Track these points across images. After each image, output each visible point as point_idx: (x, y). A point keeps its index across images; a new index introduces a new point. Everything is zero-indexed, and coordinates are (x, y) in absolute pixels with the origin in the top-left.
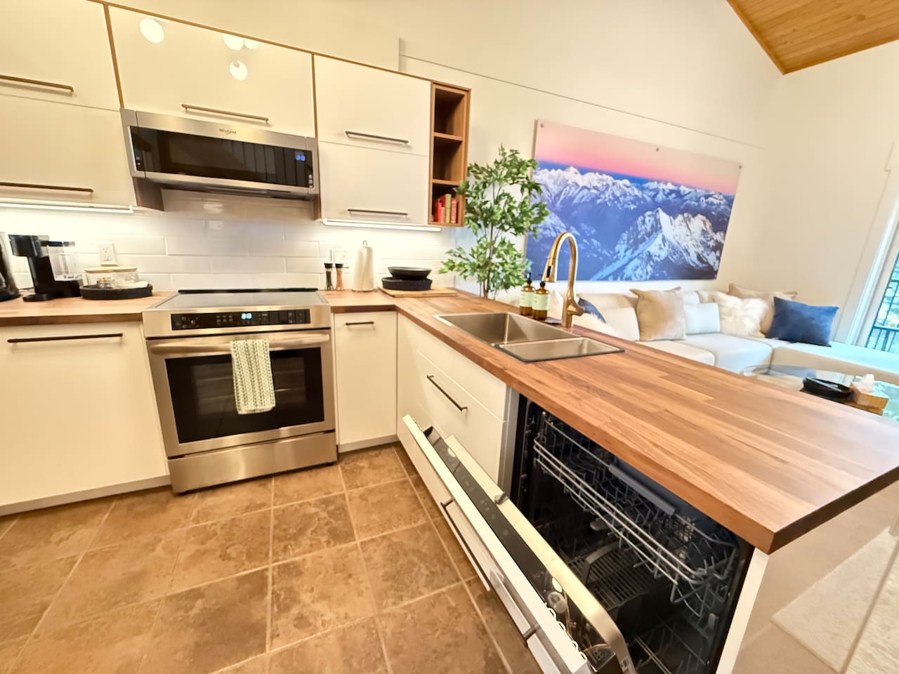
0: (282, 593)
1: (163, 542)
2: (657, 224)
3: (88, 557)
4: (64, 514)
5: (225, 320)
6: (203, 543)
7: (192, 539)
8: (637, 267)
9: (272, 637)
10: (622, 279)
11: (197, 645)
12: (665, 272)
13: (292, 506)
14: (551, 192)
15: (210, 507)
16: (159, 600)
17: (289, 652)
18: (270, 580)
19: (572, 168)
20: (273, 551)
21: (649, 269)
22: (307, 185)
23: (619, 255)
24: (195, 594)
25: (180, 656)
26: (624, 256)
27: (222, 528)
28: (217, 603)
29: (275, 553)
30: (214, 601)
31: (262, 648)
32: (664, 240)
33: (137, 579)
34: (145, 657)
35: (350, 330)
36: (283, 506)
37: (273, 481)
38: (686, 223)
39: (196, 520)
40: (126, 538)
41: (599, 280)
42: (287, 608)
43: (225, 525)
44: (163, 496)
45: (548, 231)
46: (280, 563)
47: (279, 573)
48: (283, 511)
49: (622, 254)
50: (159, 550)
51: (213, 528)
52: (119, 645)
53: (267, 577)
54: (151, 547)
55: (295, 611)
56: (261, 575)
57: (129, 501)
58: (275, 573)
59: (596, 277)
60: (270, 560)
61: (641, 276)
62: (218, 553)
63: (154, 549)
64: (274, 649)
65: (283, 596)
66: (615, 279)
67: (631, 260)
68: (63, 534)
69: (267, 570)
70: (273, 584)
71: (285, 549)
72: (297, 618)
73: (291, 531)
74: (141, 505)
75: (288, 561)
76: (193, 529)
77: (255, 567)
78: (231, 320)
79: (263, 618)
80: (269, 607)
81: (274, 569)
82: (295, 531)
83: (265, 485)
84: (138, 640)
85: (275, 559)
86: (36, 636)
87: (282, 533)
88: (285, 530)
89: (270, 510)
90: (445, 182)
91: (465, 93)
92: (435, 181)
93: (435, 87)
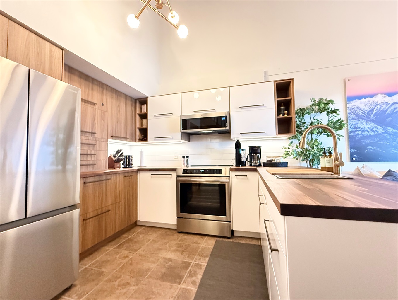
0: (193, 271)
1: (169, 243)
3: (153, 241)
4: (153, 229)
5: (196, 172)
6: (178, 248)
7: (176, 245)
9: (184, 282)
11: (165, 273)
13: (209, 247)
14: (364, 110)
15: (185, 239)
16: (161, 257)
17: (186, 290)
18: (191, 266)
19: (379, 94)
20: (196, 258)
22: (225, 127)
24: (170, 260)
25: (160, 274)
27: (185, 246)
28: (174, 265)
29: (196, 259)
30: (174, 264)
31: (179, 284)
33: (159, 249)
34: (153, 269)
35: (237, 178)
36: (205, 246)
37: (206, 237)
39: (179, 241)
40: (161, 239)
42: (192, 277)
43: (186, 245)
44: (174, 232)
45: (367, 132)
46: (196, 262)
47: (194, 265)
48: (205, 248)
50: (167, 245)
51: (183, 245)
52: (149, 264)
53: (190, 265)
54: (166, 243)
55: (194, 278)
56: (189, 263)
57: (166, 230)
58: (193, 265)
60: (194, 260)
62: (181, 252)
63: (166, 244)
64: (183, 286)
65: (192, 272)
68: (151, 233)
69: (191, 262)
70: (191, 267)
71: (200, 259)
72: (193, 281)
73: (204, 255)
74: (169, 232)
75: (199, 263)
76: (178, 243)
77: (189, 260)
78: (198, 172)
79: (184, 276)
80: (187, 274)
81: (194, 263)
82: (205, 255)
83: (203, 238)
84: (153, 265)
85: (195, 260)
86: (137, 253)
87: (201, 254)
88: (202, 254)
89: (200, 246)
90: (284, 117)
91: (291, 80)
92: (279, 117)
93: (276, 82)
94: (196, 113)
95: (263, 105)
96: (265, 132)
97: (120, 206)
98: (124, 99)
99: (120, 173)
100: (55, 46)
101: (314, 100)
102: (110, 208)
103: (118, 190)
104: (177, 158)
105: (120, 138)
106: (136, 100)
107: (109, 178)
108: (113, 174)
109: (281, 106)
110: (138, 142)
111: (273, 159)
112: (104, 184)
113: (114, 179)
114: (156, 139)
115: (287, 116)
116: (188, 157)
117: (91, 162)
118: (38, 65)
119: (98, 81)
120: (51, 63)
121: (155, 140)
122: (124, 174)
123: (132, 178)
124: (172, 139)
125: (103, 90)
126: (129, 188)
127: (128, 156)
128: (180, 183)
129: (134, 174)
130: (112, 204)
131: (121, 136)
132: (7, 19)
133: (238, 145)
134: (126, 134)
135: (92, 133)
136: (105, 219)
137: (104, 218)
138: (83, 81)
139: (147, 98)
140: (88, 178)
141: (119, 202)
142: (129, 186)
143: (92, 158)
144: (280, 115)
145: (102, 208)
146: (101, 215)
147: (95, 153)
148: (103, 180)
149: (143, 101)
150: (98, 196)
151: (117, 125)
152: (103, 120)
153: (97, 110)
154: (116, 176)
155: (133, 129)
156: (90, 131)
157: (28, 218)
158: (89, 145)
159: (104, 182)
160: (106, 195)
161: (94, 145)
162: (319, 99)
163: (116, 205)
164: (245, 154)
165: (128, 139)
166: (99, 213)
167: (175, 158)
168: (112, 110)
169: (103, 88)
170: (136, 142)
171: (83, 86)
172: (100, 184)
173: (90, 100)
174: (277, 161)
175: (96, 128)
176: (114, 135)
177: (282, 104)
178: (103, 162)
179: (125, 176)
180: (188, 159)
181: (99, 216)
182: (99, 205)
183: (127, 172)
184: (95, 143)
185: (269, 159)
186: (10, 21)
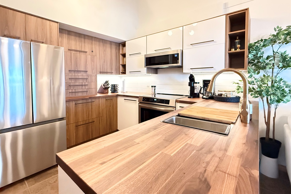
5: (151, 100)
22: (177, 63)
90: (236, 51)
91: (246, 11)
92: (230, 52)
93: (228, 15)
94: (157, 51)
95: (213, 41)
96: (213, 67)
97: (103, 119)
98: (109, 45)
99: (102, 98)
100: (52, 22)
101: (279, 29)
102: (95, 120)
103: (101, 108)
104: (149, 87)
105: (106, 73)
106: (119, 44)
107: (94, 101)
108: (97, 98)
109: (236, 39)
110: (121, 74)
111: (223, 93)
112: (90, 105)
113: (98, 102)
114: (131, 72)
115: (239, 50)
116: (156, 86)
117: (85, 90)
118: (43, 36)
119: (88, 36)
120: (51, 33)
121: (130, 74)
122: (106, 98)
123: (112, 101)
124: (141, 72)
125: (92, 41)
126: (110, 107)
127: (114, 85)
128: (141, 108)
129: (115, 98)
130: (96, 118)
131: (107, 71)
132: (25, 14)
133: (192, 78)
134: (112, 69)
135: (85, 71)
136: (92, 127)
137: (90, 126)
138: (77, 38)
139: (125, 42)
140: (79, 101)
141: (102, 117)
142: (110, 106)
143: (85, 88)
144: (232, 49)
145: (89, 120)
146: (88, 124)
147: (88, 84)
148: (89, 102)
149: (124, 44)
150: (85, 112)
151: (104, 63)
152: (93, 62)
153: (88, 56)
154: (100, 99)
155: (118, 65)
156: (84, 70)
157: (35, 123)
158: (83, 79)
159: (90, 103)
160: (92, 112)
161: (87, 79)
162: (287, 27)
163: (99, 118)
164: (198, 86)
165: (113, 73)
166: (87, 123)
167: (147, 87)
168: (100, 54)
169: (92, 40)
170: (120, 74)
171: (78, 42)
172: (87, 105)
173: (83, 50)
174: (226, 96)
175: (88, 68)
176: (102, 71)
177: (238, 37)
178: (94, 89)
179: (106, 100)
180: (155, 88)
181: (87, 124)
182: (86, 117)
183: (108, 97)
184: (88, 78)
185: (220, 93)
186: (26, 15)
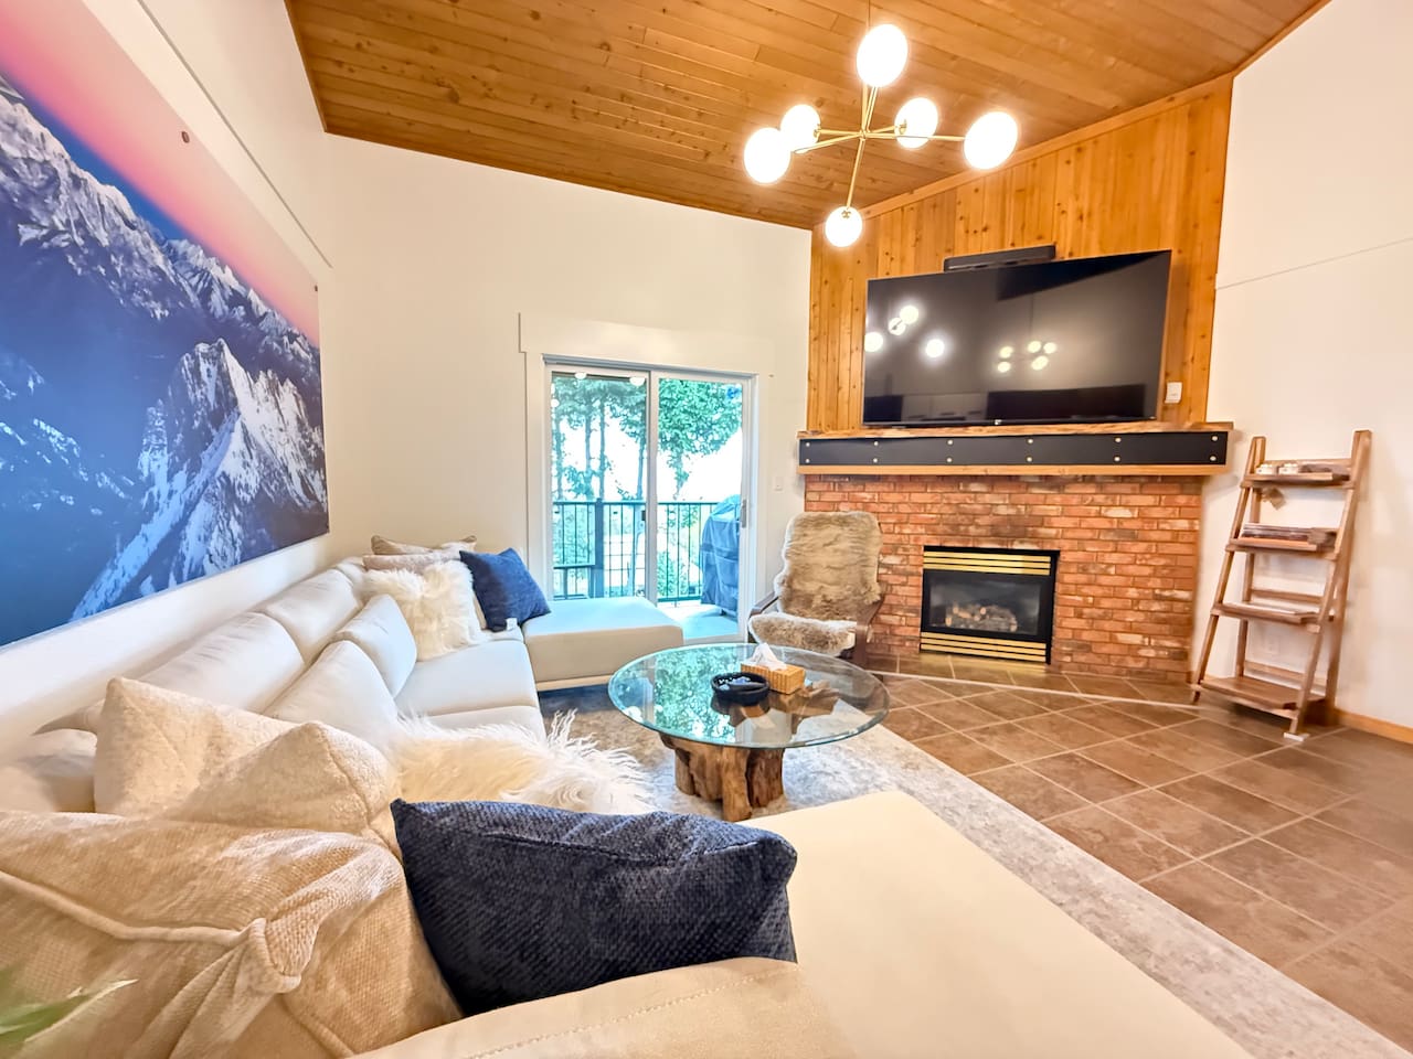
2: (227, 391)
8: (209, 528)
10: (179, 581)
12: (264, 531)
21: (236, 528)
23: (155, 490)
26: (171, 494)
32: (247, 438)
38: (274, 395)
41: (106, 606)
49: (161, 485)
59: (92, 600)
61: (224, 557)
66: (161, 586)
67: (190, 507)
